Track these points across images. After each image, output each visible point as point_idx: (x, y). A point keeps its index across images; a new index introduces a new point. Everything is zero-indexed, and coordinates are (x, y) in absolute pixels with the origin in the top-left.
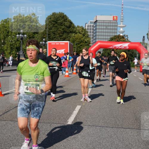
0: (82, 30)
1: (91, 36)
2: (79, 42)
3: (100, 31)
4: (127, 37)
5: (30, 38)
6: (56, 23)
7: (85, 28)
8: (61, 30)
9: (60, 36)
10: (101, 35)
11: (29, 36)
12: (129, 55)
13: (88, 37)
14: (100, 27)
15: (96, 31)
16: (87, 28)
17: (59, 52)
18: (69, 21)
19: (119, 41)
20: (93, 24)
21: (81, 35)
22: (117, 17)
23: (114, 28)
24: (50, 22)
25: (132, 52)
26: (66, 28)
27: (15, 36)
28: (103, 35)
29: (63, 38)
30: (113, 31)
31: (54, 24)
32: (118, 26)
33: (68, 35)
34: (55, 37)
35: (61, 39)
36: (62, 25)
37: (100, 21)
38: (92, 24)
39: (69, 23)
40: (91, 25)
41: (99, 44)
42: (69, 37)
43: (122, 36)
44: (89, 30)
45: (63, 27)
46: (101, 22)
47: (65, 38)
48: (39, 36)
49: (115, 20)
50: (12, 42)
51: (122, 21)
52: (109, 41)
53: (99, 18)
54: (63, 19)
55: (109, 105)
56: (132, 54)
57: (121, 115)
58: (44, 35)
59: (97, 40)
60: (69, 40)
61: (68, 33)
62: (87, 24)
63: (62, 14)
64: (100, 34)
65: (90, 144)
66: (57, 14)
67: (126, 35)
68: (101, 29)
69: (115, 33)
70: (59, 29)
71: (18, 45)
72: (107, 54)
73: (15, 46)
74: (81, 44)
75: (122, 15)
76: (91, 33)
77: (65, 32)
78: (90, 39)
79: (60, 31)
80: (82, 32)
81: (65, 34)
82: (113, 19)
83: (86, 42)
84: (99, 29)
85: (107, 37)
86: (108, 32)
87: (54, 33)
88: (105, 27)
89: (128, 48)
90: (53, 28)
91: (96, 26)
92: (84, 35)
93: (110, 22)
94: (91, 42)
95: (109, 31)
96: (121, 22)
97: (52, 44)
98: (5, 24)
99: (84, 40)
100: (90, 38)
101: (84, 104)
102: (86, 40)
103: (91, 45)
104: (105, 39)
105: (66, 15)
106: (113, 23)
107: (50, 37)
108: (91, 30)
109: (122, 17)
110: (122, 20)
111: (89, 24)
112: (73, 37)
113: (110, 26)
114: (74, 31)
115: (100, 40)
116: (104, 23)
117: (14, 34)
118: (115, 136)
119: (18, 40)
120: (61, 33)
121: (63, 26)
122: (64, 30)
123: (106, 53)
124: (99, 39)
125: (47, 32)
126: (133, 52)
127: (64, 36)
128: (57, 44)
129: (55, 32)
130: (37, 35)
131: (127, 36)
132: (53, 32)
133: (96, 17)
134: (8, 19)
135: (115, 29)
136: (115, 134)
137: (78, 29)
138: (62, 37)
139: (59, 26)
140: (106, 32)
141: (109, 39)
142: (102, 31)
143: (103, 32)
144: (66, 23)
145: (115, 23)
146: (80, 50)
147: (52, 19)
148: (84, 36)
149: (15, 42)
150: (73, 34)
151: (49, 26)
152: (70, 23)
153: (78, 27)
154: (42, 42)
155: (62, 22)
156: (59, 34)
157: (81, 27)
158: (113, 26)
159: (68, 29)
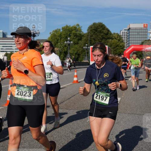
0: (117, 37)
1: (125, 41)
2: (115, 46)
5: (75, 44)
6: (96, 31)
7: (120, 35)
8: (100, 36)
10: (134, 40)
11: (74, 42)
14: (133, 34)
15: (129, 37)
16: (121, 35)
18: (106, 29)
19: (149, 45)
20: (127, 31)
21: (116, 41)
22: (147, 25)
23: (144, 34)
24: (91, 30)
26: (104, 35)
27: (64, 43)
28: (136, 40)
30: (144, 36)
31: (94, 32)
32: (148, 32)
33: (106, 40)
34: (95, 43)
36: (101, 33)
38: (125, 31)
39: (107, 31)
41: (133, 47)
42: (107, 43)
44: (123, 36)
45: (102, 34)
46: (134, 30)
48: (82, 42)
50: (61, 47)
52: (141, 45)
53: (132, 26)
54: (102, 28)
58: (86, 41)
60: (107, 45)
61: (106, 39)
62: (121, 32)
63: (101, 23)
64: (133, 39)
66: (97, 24)
68: (134, 35)
69: (145, 38)
70: (98, 36)
71: (65, 50)
73: (63, 50)
74: (117, 48)
76: (125, 39)
77: (104, 38)
78: (124, 44)
80: (118, 38)
81: (103, 39)
82: (144, 26)
83: (121, 46)
84: (132, 35)
85: (138, 42)
86: (139, 38)
87: (95, 40)
90: (94, 35)
91: (129, 32)
92: (119, 40)
93: (141, 29)
94: (125, 46)
95: (140, 36)
98: (55, 33)
99: (119, 45)
100: (124, 42)
101: (123, 97)
102: (121, 44)
103: (125, 48)
104: (137, 43)
105: (104, 24)
107: (91, 42)
108: (125, 36)
111: (124, 31)
112: (111, 43)
113: (141, 32)
114: (111, 37)
115: (133, 44)
116: (136, 30)
117: (62, 41)
119: (65, 46)
120: (101, 39)
122: (103, 37)
124: (132, 43)
125: (89, 39)
127: (103, 41)
129: (95, 38)
130: (80, 41)
132: (93, 39)
133: (129, 25)
134: (58, 29)
135: (145, 35)
137: (114, 35)
139: (99, 33)
140: (138, 38)
141: (141, 44)
142: (135, 36)
143: (136, 38)
144: (104, 31)
145: (145, 30)
146: (116, 52)
147: (93, 28)
149: (64, 48)
150: (110, 40)
151: (91, 33)
153: (114, 34)
154: (85, 47)
155: (101, 30)
156: (98, 40)
157: (117, 34)
158: (143, 32)
159: (106, 36)
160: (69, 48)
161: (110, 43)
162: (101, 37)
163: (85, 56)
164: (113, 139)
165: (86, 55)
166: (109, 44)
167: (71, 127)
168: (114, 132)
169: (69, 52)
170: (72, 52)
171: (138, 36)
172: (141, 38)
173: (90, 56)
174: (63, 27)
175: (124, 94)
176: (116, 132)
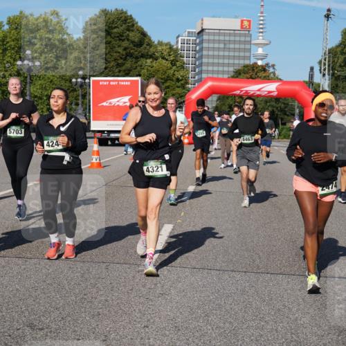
0: (169, 52)
1: (190, 66)
2: (162, 79)
3: (211, 53)
4: (274, 68)
6: (110, 34)
7: (175, 47)
8: (120, 50)
9: (119, 65)
10: (213, 64)
12: (279, 111)
13: (183, 68)
14: (211, 45)
15: (201, 53)
16: (179, 47)
17: (118, 101)
18: (138, 30)
19: (255, 78)
20: (195, 38)
21: (166, 64)
22: (249, 21)
23: (242, 46)
25: (284, 104)
26: (131, 45)
27: (14, 65)
28: (218, 64)
29: (124, 71)
30: (242, 54)
32: (253, 42)
33: (137, 62)
35: (120, 71)
36: (123, 40)
37: (210, 31)
38: (192, 39)
39: (138, 35)
40: (190, 40)
41: (209, 84)
42: (139, 68)
43: (262, 66)
44: (185, 52)
45: (125, 44)
46: (214, 34)
47: (130, 70)
49: (246, 28)
51: (261, 30)
52: (233, 77)
53: (209, 23)
54: (124, 26)
55: (237, 223)
56: (286, 108)
57: (263, 245)
59: (204, 76)
60: (139, 75)
61: (137, 58)
62: (180, 39)
63: (122, 12)
64: (211, 61)
65: (198, 308)
66: (111, 14)
67: (270, 65)
68: (214, 49)
69: (244, 58)
70: (115, 47)
72: (226, 108)
74: (167, 84)
75: (262, 18)
76: (191, 59)
77: (131, 55)
78: (188, 73)
79: (119, 52)
80: (170, 55)
81: (130, 59)
82: (242, 26)
83: (178, 80)
84: (208, 49)
85: (226, 69)
86: (229, 57)
88: (222, 46)
89: (275, 94)
91: (202, 42)
92: (173, 63)
93: (233, 32)
94: (191, 80)
95: (232, 54)
96: (260, 32)
97: (101, 83)
99: (174, 75)
100: (187, 70)
101: (180, 221)
102: (179, 75)
103: (190, 86)
104: (223, 72)
105: (131, 16)
106: (240, 35)
108: (191, 52)
109: (261, 22)
110: (262, 28)
111: (186, 38)
112: (149, 68)
113: (235, 42)
114: (150, 53)
115: (210, 75)
116: (219, 34)
117: (8, 59)
118: (253, 290)
120: (121, 58)
121: (126, 42)
122: (128, 51)
123: (224, 104)
124: (208, 72)
126: (288, 104)
127: (128, 65)
128: (112, 83)
131: (273, 66)
133: (202, 20)
135: (245, 50)
136: (253, 286)
137: (159, 48)
138: (124, 68)
139: (116, 41)
140: (224, 57)
141: (232, 74)
142: (216, 53)
143: (219, 57)
144: (131, 34)
145: (245, 35)
148: (175, 65)
150: (149, 61)
152: (141, 34)
153: (160, 43)
154: (77, 79)
155: (123, 33)
156: (115, 60)
157: (166, 45)
158: (240, 42)
159: (135, 48)
160: (28, 80)
161: (147, 70)
162: (124, 53)
163: (77, 104)
164: (147, 341)
165: (80, 102)
166: (144, 71)
167: (30, 310)
168: (152, 321)
169: (31, 93)
170: (40, 91)
171: (226, 53)
172: (234, 57)
173: (90, 106)
174: (9, 18)
175: (183, 214)
176: (157, 319)
